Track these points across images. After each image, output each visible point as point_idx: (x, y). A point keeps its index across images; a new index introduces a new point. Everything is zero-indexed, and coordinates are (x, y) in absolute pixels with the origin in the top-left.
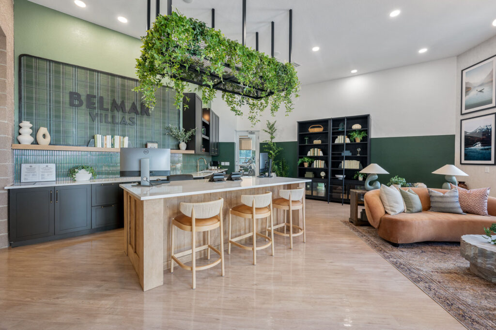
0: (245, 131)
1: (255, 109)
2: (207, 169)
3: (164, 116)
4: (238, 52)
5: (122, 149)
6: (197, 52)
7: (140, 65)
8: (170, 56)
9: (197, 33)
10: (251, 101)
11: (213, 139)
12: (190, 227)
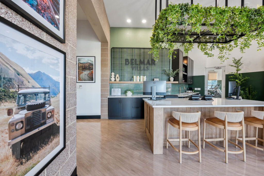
0: (213, 67)
1: (224, 50)
2: (185, 92)
3: (162, 64)
4: (212, 13)
5: (144, 82)
6: (183, 22)
7: (152, 39)
8: (167, 30)
9: (183, 11)
10: (220, 45)
11: (189, 74)
12: (178, 126)
